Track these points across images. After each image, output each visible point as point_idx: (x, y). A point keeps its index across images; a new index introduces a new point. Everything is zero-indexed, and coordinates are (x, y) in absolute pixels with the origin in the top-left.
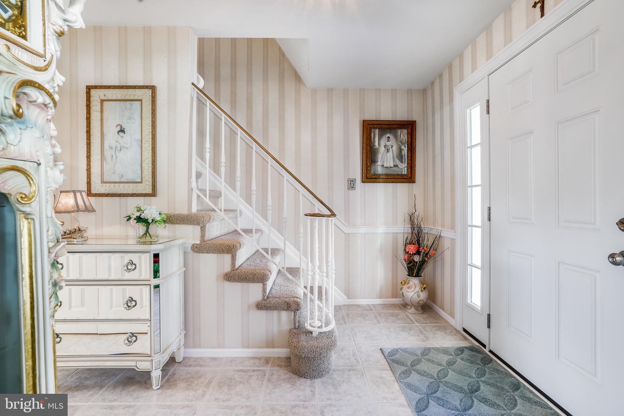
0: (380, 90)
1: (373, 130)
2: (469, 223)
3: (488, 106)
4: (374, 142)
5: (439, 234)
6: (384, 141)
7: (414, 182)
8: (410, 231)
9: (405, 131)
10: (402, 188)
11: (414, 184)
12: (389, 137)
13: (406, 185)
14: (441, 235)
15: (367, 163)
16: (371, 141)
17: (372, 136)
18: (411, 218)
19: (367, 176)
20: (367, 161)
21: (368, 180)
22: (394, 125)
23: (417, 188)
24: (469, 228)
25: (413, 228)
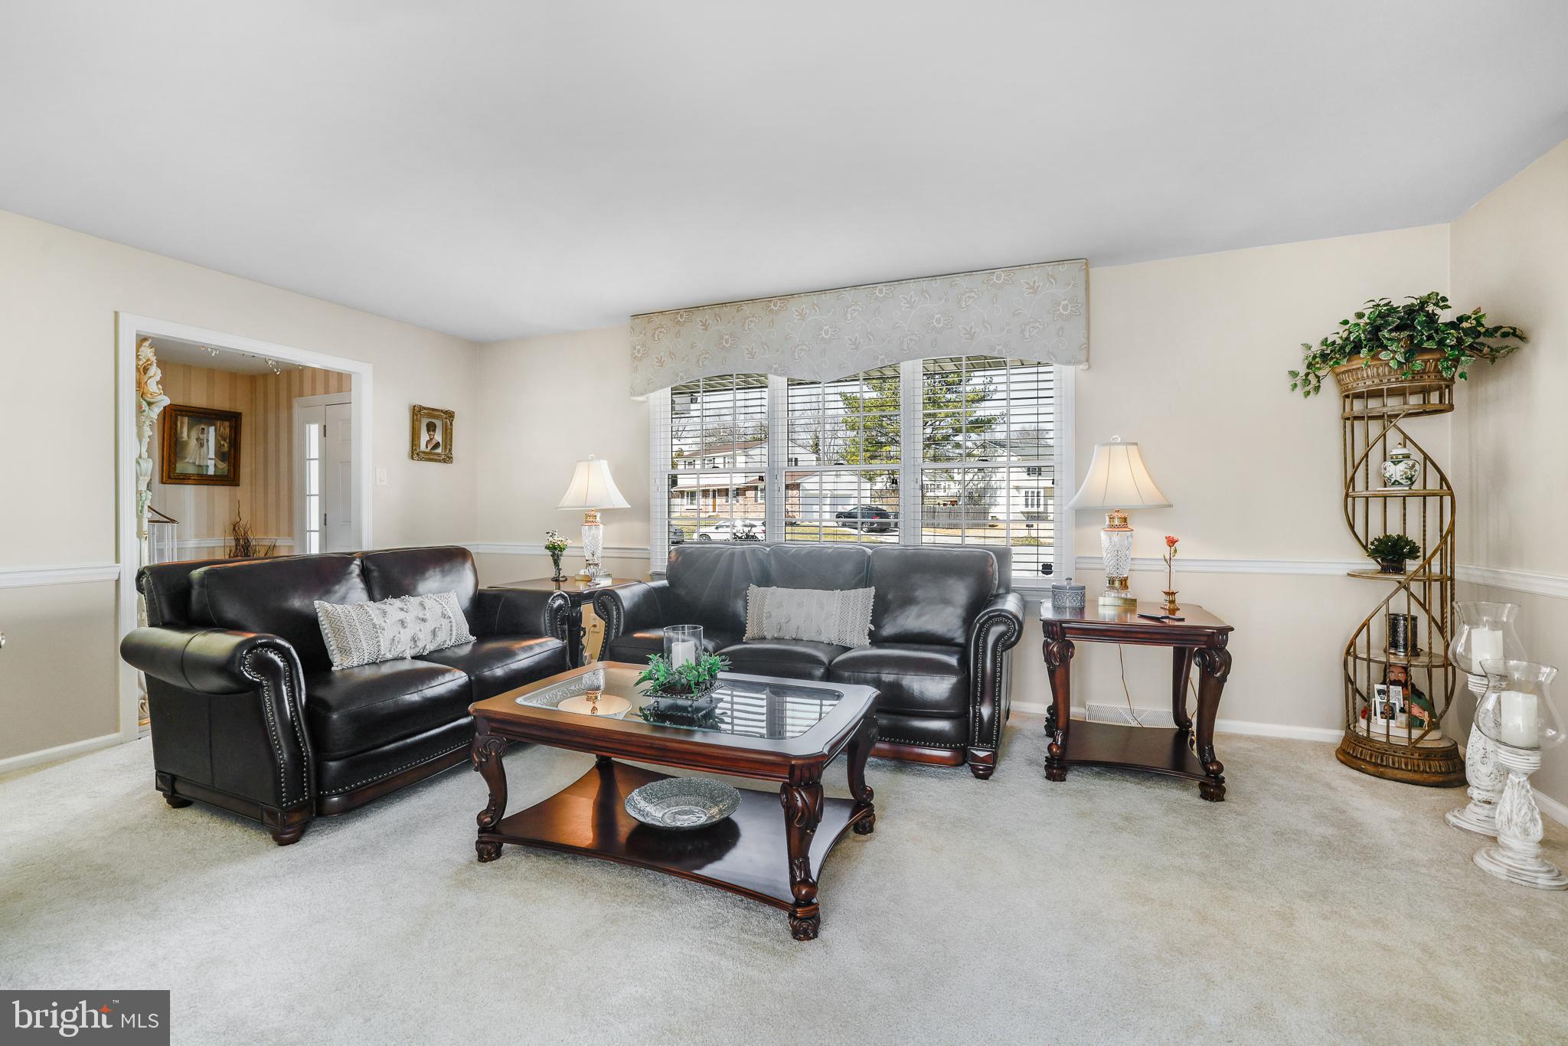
0: (190, 366)
1: (179, 417)
2: (308, 529)
3: (325, 431)
4: (182, 432)
5: (273, 544)
6: (194, 434)
7: (239, 485)
8: (233, 543)
9: (227, 424)
10: (221, 492)
11: (237, 488)
12: (203, 429)
13: (227, 488)
14: (276, 544)
15: (169, 459)
16: (176, 430)
17: (179, 425)
18: (235, 527)
19: (169, 476)
20: (170, 456)
21: (170, 481)
22: (211, 414)
23: (242, 492)
24: (308, 533)
25: (237, 540)
